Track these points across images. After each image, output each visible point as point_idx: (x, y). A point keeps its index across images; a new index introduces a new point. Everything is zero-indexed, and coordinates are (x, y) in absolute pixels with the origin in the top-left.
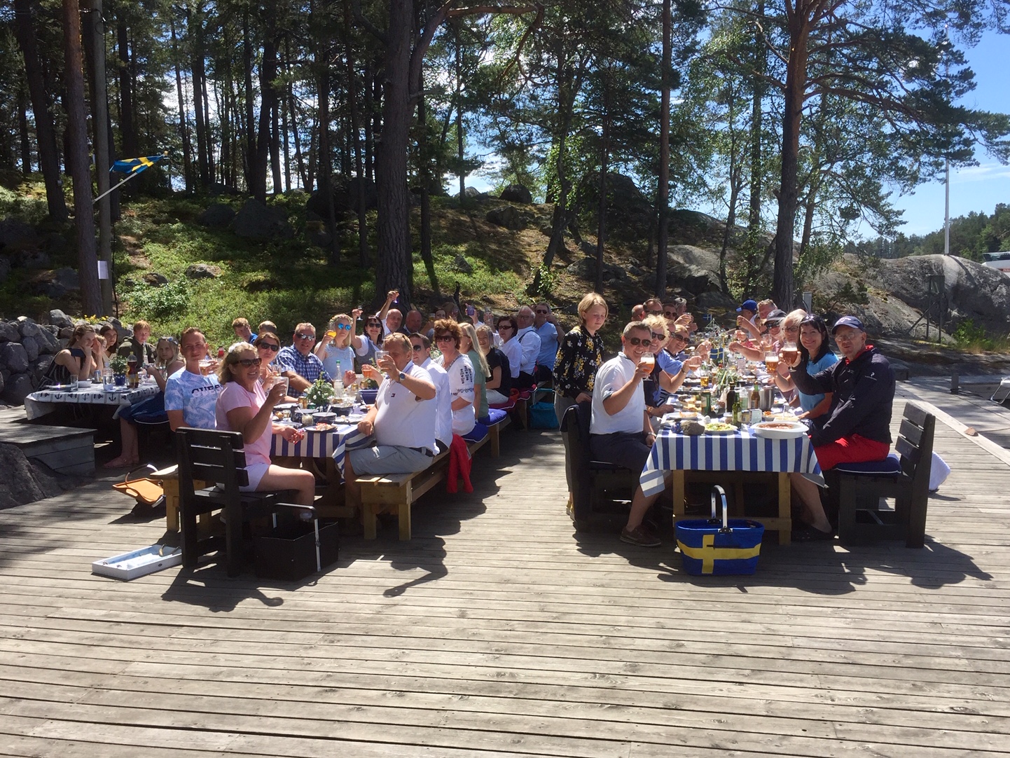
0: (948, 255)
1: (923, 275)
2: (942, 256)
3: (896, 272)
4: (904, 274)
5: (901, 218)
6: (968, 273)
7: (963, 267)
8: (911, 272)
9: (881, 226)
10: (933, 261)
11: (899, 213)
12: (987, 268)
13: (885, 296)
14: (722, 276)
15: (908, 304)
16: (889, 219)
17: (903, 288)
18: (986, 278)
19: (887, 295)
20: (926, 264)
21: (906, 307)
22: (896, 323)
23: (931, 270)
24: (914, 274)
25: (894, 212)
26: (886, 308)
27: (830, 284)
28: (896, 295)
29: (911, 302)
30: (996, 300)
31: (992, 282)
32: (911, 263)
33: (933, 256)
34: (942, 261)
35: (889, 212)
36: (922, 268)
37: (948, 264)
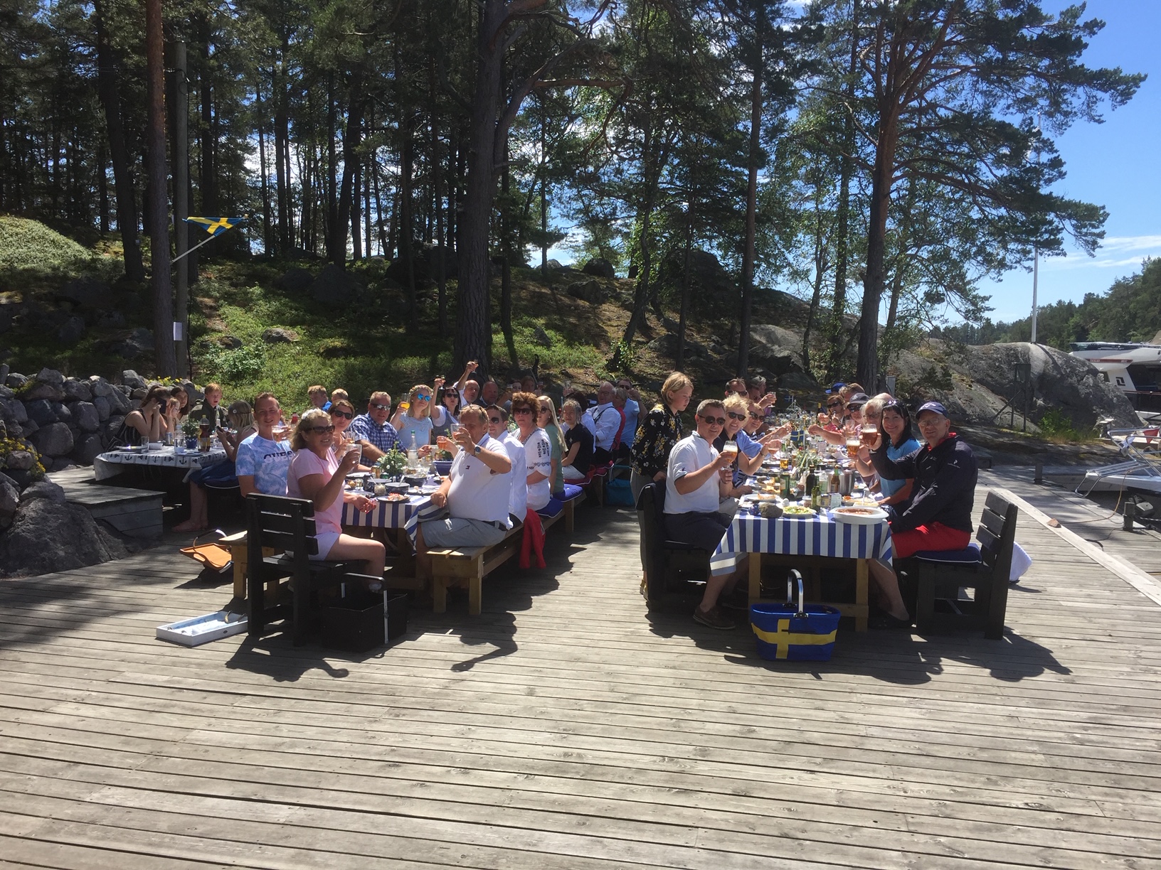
0: (1035, 343)
1: (1009, 363)
2: (1029, 344)
3: (982, 359)
4: (991, 361)
5: (987, 304)
6: (1054, 362)
7: (1050, 356)
8: (997, 359)
9: (968, 311)
10: (1020, 349)
11: (986, 299)
12: (1074, 358)
13: (970, 383)
14: (805, 358)
15: (993, 391)
16: (975, 306)
17: (988, 375)
18: (1073, 369)
19: (972, 382)
20: (1012, 352)
21: (991, 394)
22: (981, 410)
23: (1017, 357)
24: (1000, 362)
25: (980, 297)
26: (971, 395)
27: (914, 369)
28: (980, 382)
29: (996, 389)
30: (1083, 391)
31: (1079, 371)
32: (997, 350)
33: (1020, 344)
34: (1029, 349)
35: (975, 297)
36: (1008, 355)
37: (1034, 353)
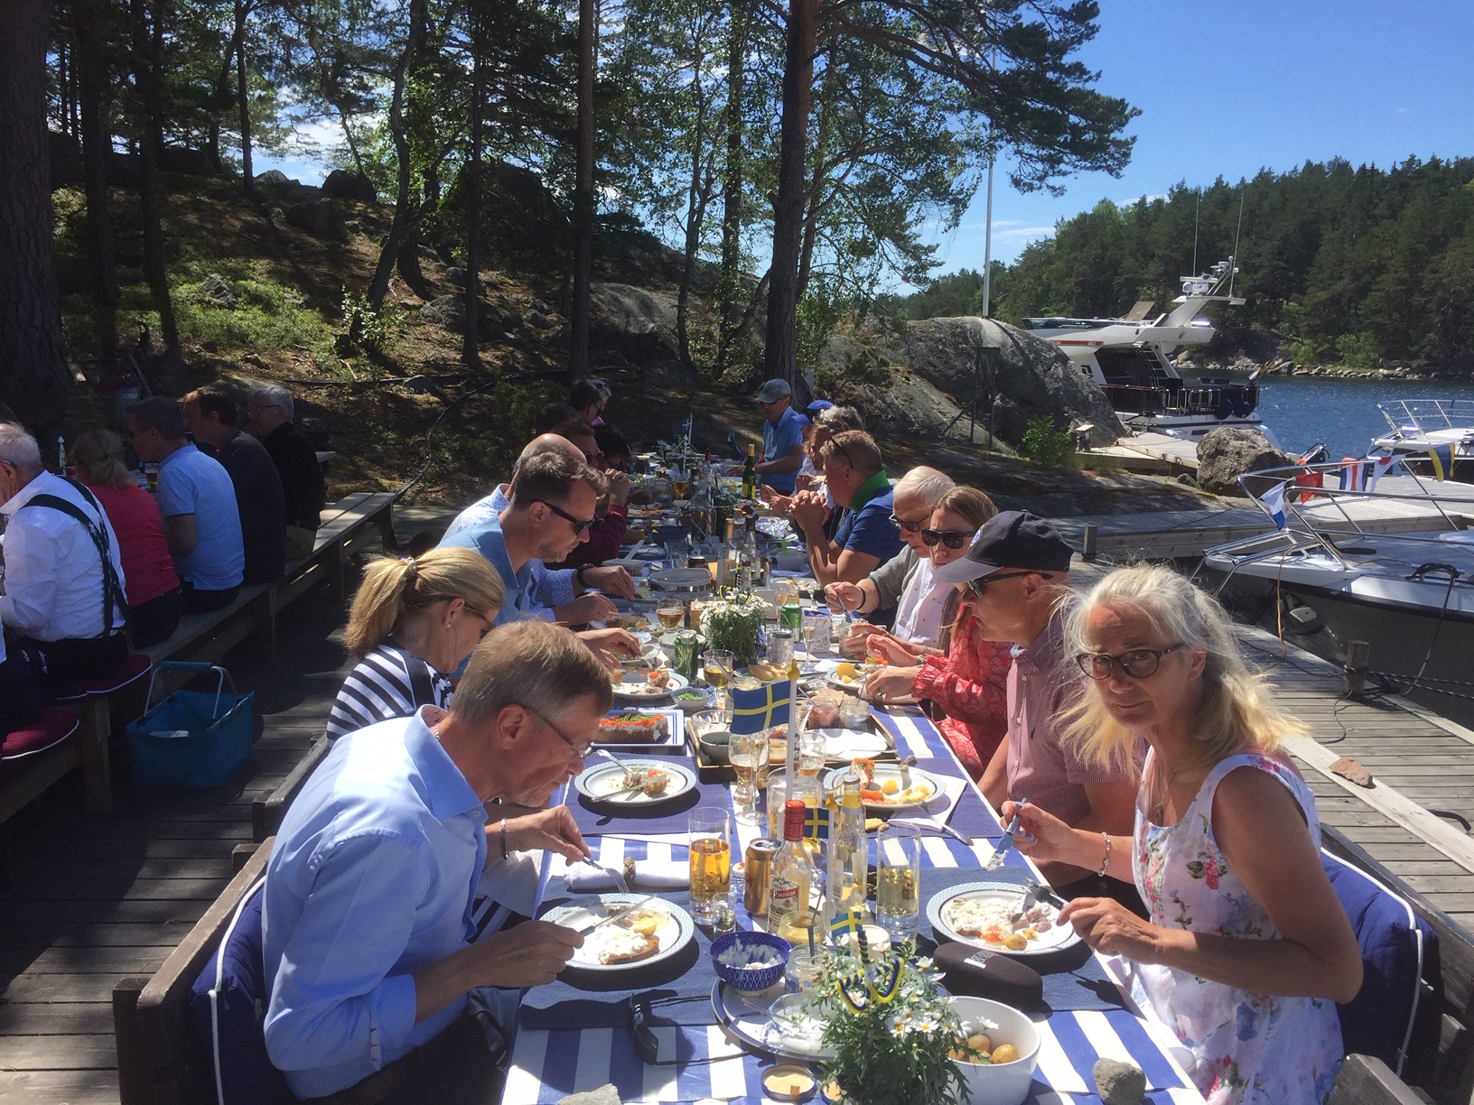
0: (987, 318)
1: (956, 345)
2: (980, 319)
3: (920, 340)
4: (930, 343)
5: (933, 257)
6: (1016, 343)
7: (1010, 335)
8: (940, 340)
9: (908, 269)
10: (968, 326)
11: (931, 249)
12: (1038, 339)
13: (906, 375)
14: (682, 335)
15: (937, 387)
17: (930, 363)
18: (1038, 353)
19: (909, 373)
20: (959, 330)
21: (935, 391)
22: (925, 414)
23: (965, 339)
24: (944, 344)
26: (910, 392)
27: (833, 354)
28: (920, 373)
29: (940, 383)
30: (1051, 385)
31: (1046, 359)
32: (939, 327)
33: (967, 318)
34: (981, 327)
37: (987, 331)
